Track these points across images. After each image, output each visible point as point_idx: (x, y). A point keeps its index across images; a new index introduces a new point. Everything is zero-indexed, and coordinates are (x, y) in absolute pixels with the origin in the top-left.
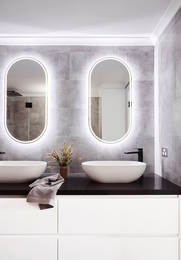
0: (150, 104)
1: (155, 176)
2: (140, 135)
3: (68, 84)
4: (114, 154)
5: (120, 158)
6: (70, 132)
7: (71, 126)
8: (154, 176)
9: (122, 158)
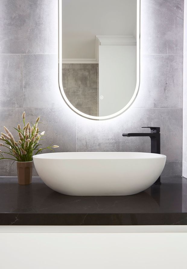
0: (176, 46)
1: (184, 181)
2: (155, 104)
3: (20, 6)
4: (107, 141)
5: (118, 147)
6: (25, 99)
7: (25, 87)
8: (182, 182)
9: (121, 148)
